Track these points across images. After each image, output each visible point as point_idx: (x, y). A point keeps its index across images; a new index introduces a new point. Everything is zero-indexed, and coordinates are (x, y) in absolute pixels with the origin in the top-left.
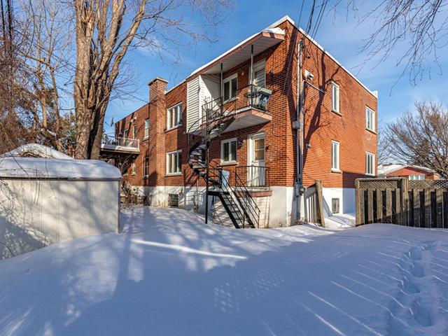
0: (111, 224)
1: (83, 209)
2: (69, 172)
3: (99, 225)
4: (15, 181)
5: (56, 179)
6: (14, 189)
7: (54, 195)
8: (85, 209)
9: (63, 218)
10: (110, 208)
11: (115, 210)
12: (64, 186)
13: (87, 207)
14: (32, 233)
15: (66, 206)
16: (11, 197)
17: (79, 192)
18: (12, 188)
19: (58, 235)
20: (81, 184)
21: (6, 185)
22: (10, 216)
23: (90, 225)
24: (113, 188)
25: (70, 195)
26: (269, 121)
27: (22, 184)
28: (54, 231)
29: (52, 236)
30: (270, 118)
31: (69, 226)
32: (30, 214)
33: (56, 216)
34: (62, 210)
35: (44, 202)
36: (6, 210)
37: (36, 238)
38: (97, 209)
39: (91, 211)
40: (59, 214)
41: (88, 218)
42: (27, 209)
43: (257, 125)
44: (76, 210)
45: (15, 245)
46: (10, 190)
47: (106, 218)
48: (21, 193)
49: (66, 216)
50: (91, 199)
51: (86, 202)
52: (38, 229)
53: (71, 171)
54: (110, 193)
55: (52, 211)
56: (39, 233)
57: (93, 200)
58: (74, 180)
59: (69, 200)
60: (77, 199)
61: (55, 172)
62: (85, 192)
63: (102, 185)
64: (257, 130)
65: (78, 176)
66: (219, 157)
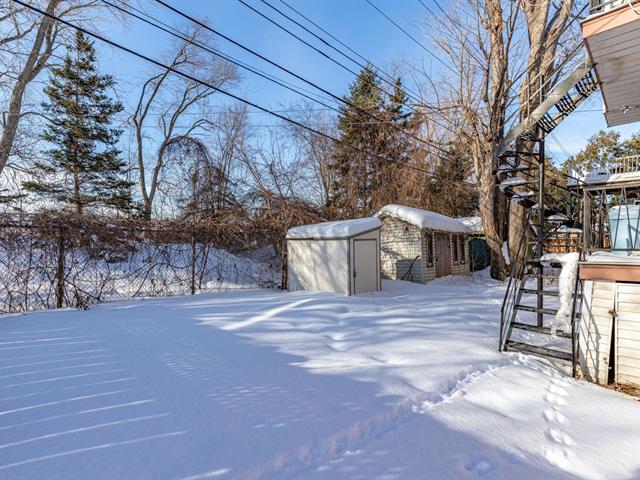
0: (343, 285)
1: (323, 265)
2: (314, 234)
3: (333, 282)
4: (294, 241)
5: (308, 239)
7: (308, 252)
9: (313, 270)
10: (342, 267)
11: (345, 270)
12: (313, 245)
13: (325, 264)
14: (300, 280)
15: (315, 261)
16: (292, 252)
17: (321, 251)
18: (293, 246)
19: (311, 284)
20: (321, 242)
21: (291, 244)
22: (292, 265)
23: (328, 281)
24: (342, 247)
25: (316, 253)
27: (296, 244)
28: (309, 281)
29: (308, 284)
31: (316, 278)
32: (299, 265)
33: (310, 269)
34: (312, 264)
35: (304, 257)
37: (302, 283)
38: (332, 267)
39: (328, 267)
41: (326, 274)
42: (298, 261)
44: (319, 265)
46: (292, 248)
47: (338, 277)
48: (296, 250)
49: (315, 270)
51: (325, 259)
52: (303, 277)
53: (314, 232)
54: (340, 251)
55: (308, 265)
56: (303, 280)
57: (329, 257)
58: (316, 239)
59: (316, 257)
60: (320, 256)
61: (307, 234)
63: (334, 244)
65: (318, 236)
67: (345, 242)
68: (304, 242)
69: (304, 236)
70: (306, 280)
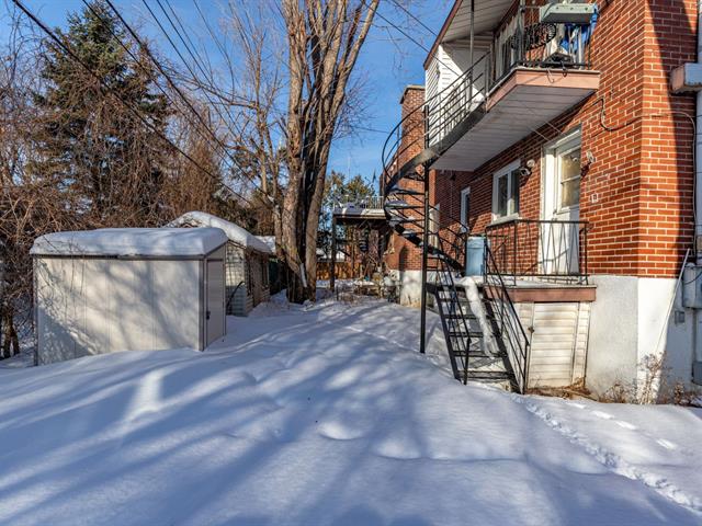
0: (188, 333)
2: (120, 247)
3: (168, 332)
4: (55, 261)
5: (103, 257)
6: (55, 271)
7: (103, 282)
8: (145, 305)
9: (114, 317)
10: (186, 306)
11: (194, 310)
12: (116, 269)
13: (149, 303)
14: (75, 335)
15: (119, 298)
16: (50, 283)
17: (138, 279)
18: (51, 270)
19: (107, 342)
20: (140, 265)
21: (45, 265)
22: (49, 308)
23: (154, 332)
24: (190, 272)
25: (125, 283)
26: (593, 93)
27: (63, 265)
28: (103, 336)
29: (100, 343)
30: (592, 83)
31: (123, 329)
32: (73, 308)
33: (106, 314)
34: (113, 304)
35: (90, 291)
36: (45, 300)
37: (80, 343)
38: (164, 307)
39: (155, 309)
40: (109, 311)
41: (150, 320)
42: (69, 300)
43: (561, 116)
44: (132, 306)
45: (55, 349)
46: (49, 273)
47: (179, 324)
48: (61, 278)
49: (120, 315)
50: (155, 290)
51: (149, 294)
52: (83, 331)
53: (120, 244)
54: (184, 280)
55: (101, 306)
56: (83, 336)
57: (158, 291)
58: (127, 258)
59: (124, 292)
60: (135, 290)
61: (100, 246)
62: (146, 277)
63: (172, 269)
64: (561, 128)
65: (132, 251)
66: (489, 210)
67: (196, 265)
68: (91, 264)
69: (92, 250)
70: (92, 336)
